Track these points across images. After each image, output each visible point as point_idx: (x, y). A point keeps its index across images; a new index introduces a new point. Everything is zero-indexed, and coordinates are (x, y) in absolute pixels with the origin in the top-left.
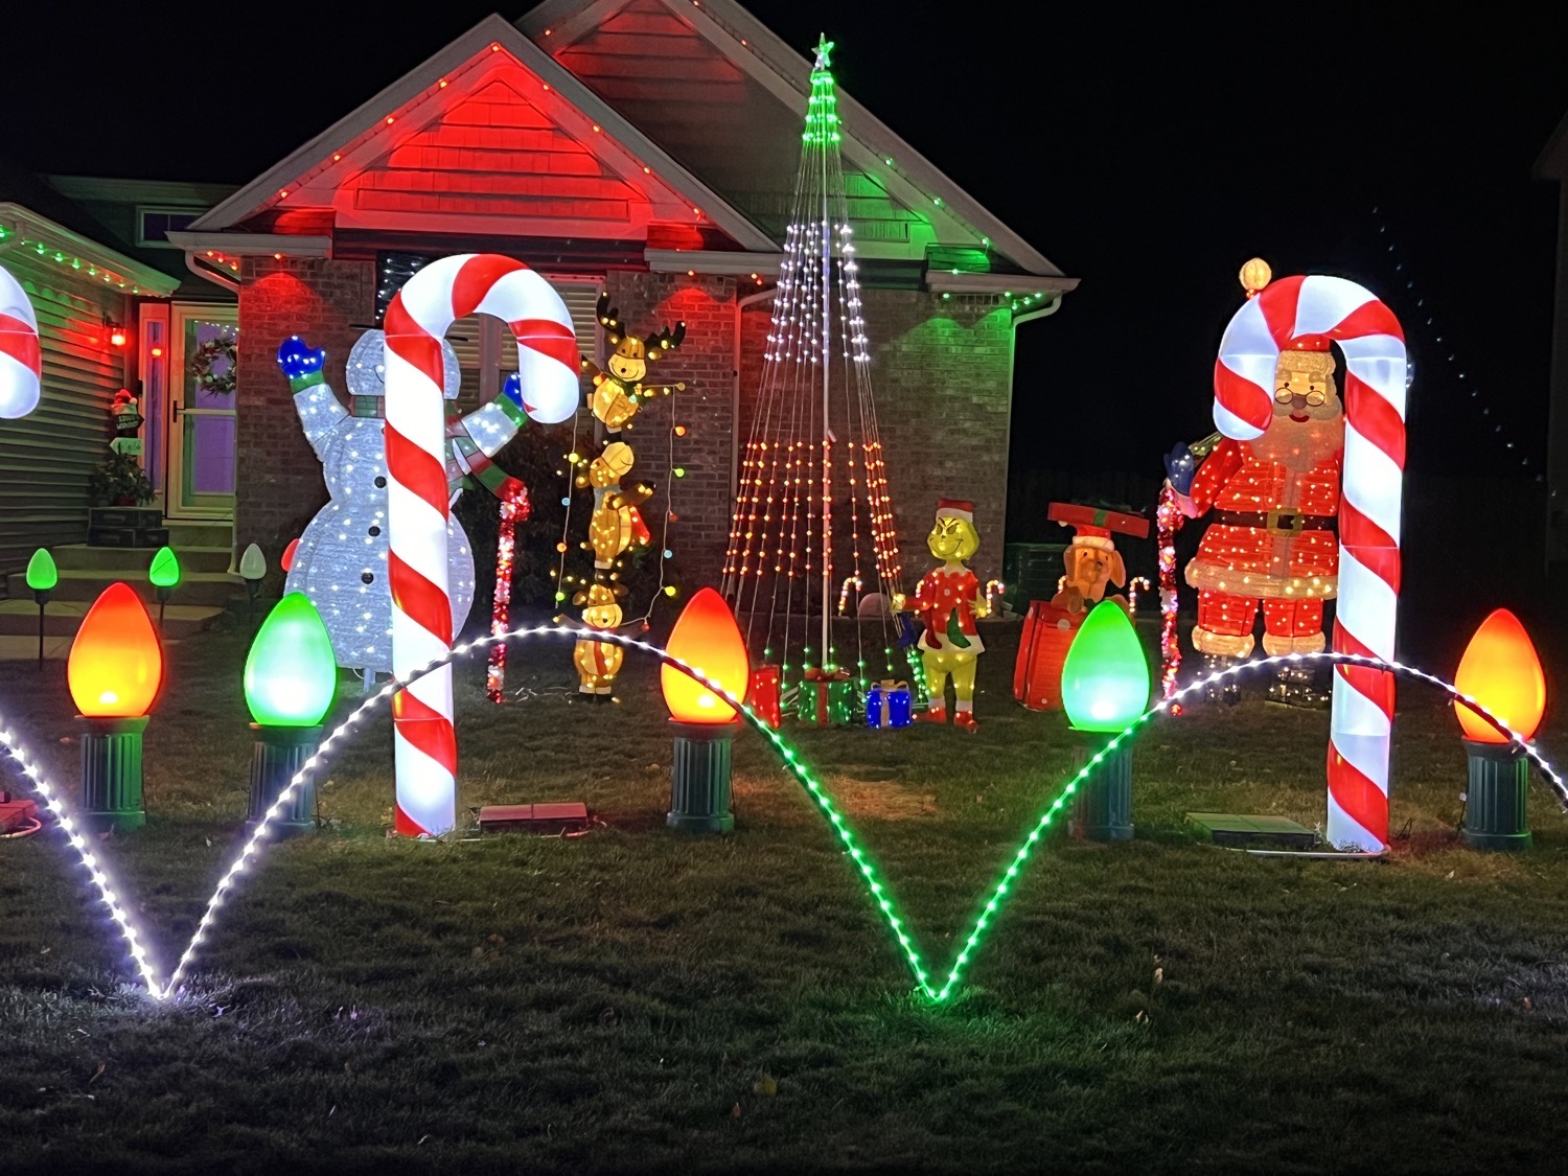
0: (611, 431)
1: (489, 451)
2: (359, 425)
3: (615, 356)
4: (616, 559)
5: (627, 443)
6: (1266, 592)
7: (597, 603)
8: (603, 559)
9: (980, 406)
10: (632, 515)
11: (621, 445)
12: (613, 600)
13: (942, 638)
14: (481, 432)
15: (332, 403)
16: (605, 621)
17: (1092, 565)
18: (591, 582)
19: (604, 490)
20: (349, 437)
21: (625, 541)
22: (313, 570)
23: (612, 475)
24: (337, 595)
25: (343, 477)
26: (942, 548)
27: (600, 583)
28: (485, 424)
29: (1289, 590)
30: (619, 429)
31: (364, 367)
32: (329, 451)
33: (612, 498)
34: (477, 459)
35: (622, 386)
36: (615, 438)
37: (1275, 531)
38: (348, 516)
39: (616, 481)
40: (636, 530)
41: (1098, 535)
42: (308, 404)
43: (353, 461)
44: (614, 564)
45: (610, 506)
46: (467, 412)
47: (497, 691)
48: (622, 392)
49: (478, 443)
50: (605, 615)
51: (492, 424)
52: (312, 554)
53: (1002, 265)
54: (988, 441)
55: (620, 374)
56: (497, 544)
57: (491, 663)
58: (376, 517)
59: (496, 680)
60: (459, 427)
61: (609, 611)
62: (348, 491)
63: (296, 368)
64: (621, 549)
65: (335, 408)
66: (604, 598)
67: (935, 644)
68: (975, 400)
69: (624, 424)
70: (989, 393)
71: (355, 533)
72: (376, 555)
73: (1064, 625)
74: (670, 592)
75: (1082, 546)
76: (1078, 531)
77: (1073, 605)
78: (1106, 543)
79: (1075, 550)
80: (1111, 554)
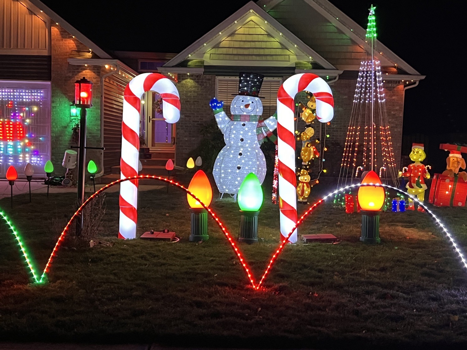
0: (308, 124)
1: (271, 130)
2: (235, 123)
3: (309, 102)
4: (309, 162)
5: (312, 127)
7: (303, 175)
8: (305, 162)
9: (394, 115)
10: (314, 149)
11: (310, 128)
12: (308, 174)
13: (414, 185)
14: (269, 125)
15: (226, 117)
16: (306, 180)
17: (457, 163)
18: (301, 169)
19: (305, 142)
20: (232, 127)
21: (312, 156)
22: (223, 166)
23: (308, 137)
24: (230, 173)
25: (231, 138)
26: (415, 158)
27: (304, 169)
28: (270, 122)
30: (310, 123)
31: (236, 106)
32: (226, 131)
33: (308, 144)
34: (268, 133)
35: (311, 111)
36: (308, 126)
38: (233, 150)
39: (309, 139)
40: (315, 153)
41: (457, 153)
42: (219, 117)
43: (234, 134)
44: (308, 163)
45: (307, 146)
46: (265, 119)
47: (275, 201)
48: (311, 112)
49: (269, 128)
50: (306, 178)
51: (272, 122)
52: (222, 161)
53: (401, 72)
54: (396, 125)
55: (311, 107)
56: (275, 158)
57: (273, 193)
58: (241, 150)
59: (275, 197)
60: (263, 124)
61: (307, 177)
62: (232, 142)
63: (215, 107)
64: (310, 159)
65: (227, 118)
66: (305, 173)
67: (411, 187)
68: (392, 113)
69: (311, 122)
70: (397, 110)
71: (235, 155)
72: (241, 161)
73: (447, 181)
74: (325, 171)
75: (452, 157)
76: (451, 152)
77: (451, 175)
78: (460, 156)
79: (450, 158)
80: (461, 159)
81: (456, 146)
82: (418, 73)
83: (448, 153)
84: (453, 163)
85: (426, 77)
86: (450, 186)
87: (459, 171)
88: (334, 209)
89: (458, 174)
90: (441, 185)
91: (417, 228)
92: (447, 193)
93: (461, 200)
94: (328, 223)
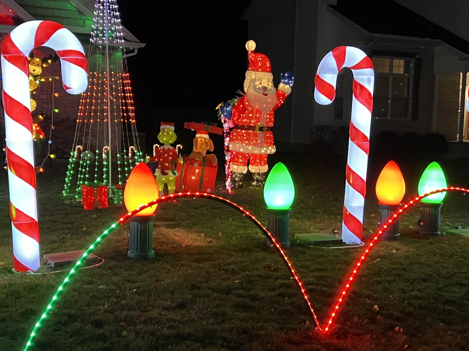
6: (256, 152)
10: (36, 127)
17: (205, 144)
26: (164, 139)
29: (263, 151)
35: (33, 77)
37: (258, 132)
40: (38, 133)
41: (204, 133)
73: (196, 165)
74: (52, 156)
75: (200, 138)
76: (198, 132)
77: (200, 158)
78: (206, 136)
79: (197, 139)
80: (209, 140)
81: (202, 125)
82: (137, 40)
83: (195, 133)
84: (202, 144)
85: (146, 45)
86: (197, 171)
87: (206, 154)
88: (67, 205)
89: (205, 156)
90: (188, 170)
91: (184, 227)
92: (193, 178)
93: (210, 187)
94: (70, 229)
